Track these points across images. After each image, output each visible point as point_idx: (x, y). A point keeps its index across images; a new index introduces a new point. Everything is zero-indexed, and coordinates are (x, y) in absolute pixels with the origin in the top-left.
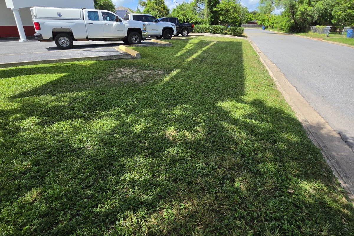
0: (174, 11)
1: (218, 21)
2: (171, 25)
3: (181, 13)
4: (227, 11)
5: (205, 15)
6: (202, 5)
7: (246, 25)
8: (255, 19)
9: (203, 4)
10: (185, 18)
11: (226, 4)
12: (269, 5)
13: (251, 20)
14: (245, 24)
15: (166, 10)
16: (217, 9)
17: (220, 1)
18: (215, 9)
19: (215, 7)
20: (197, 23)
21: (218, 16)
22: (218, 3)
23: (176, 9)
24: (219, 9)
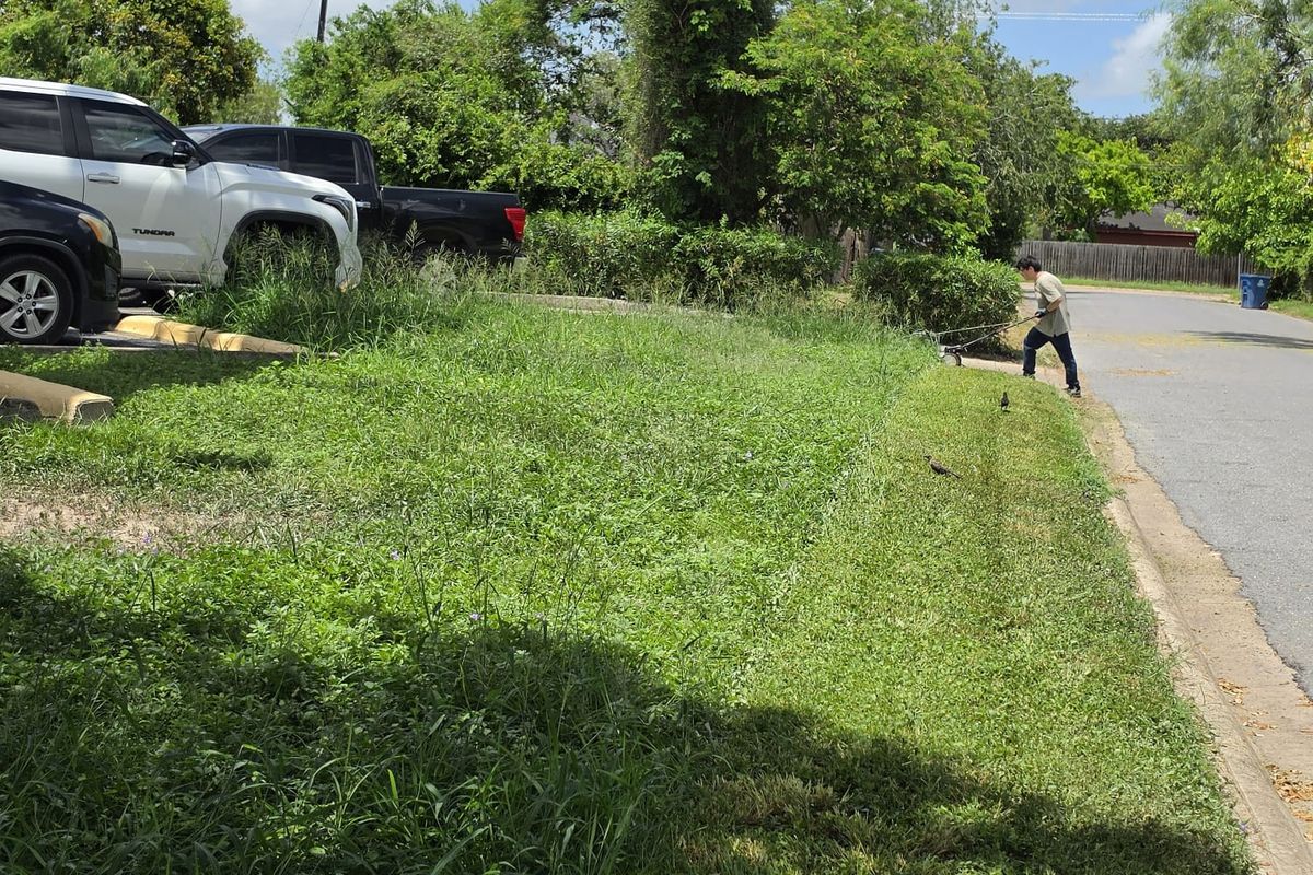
0: (310, 73)
1: (762, 193)
2: (320, 198)
3: (378, 88)
4: (848, 101)
5: (631, 130)
6: (596, 34)
7: (1071, 254)
8: (1166, 192)
9: (610, 23)
10: (429, 138)
11: (838, 45)
12: (1251, 71)
13: (1121, 203)
14: (1061, 238)
15: (228, 46)
16: (751, 80)
17: (778, 7)
18: (729, 79)
19: (732, 64)
20: (541, 196)
21: (761, 149)
22: (762, 21)
23: (333, 57)
24: (771, 85)
